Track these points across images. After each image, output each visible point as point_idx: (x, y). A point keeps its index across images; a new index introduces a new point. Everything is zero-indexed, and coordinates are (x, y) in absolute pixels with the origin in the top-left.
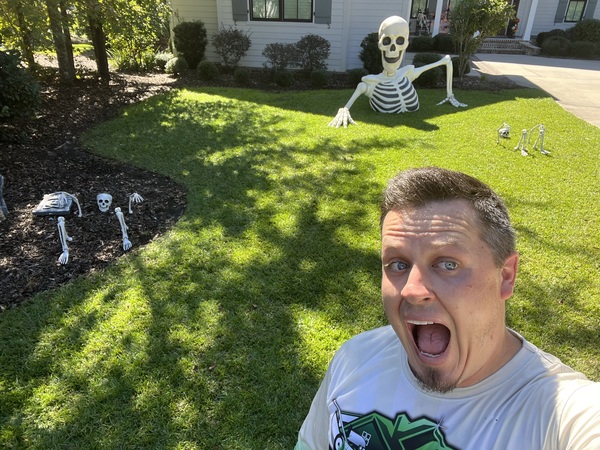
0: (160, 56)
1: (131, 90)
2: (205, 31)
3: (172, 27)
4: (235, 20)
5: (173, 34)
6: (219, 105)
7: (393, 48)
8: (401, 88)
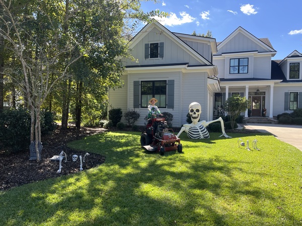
0: (102, 121)
1: (88, 132)
2: (122, 112)
3: (108, 111)
4: (134, 108)
5: (108, 113)
6: (124, 136)
7: (195, 113)
8: (200, 129)
